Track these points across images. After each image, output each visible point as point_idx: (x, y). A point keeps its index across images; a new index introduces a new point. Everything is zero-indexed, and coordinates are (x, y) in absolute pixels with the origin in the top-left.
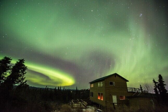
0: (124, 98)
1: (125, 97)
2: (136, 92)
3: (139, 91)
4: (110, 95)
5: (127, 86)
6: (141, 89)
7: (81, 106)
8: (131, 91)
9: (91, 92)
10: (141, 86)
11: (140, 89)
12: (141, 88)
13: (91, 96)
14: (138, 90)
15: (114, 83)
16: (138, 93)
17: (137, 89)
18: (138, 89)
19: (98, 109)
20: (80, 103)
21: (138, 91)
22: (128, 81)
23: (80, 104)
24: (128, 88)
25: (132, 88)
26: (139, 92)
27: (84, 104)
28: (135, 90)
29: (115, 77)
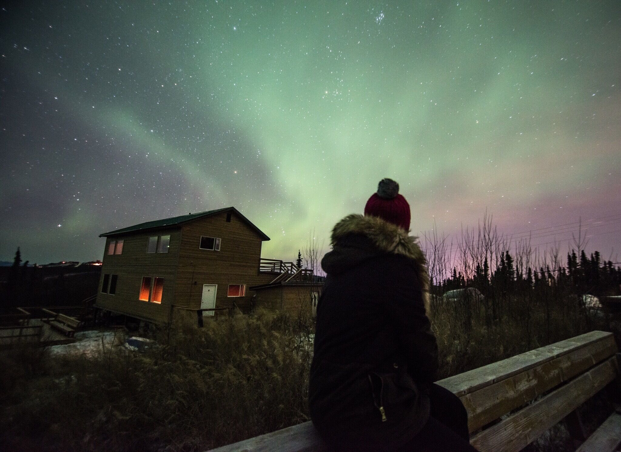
0: (243, 292)
1: (246, 290)
2: (282, 272)
3: (292, 271)
4: (196, 283)
5: (260, 255)
6: (299, 265)
7: (39, 334)
8: (269, 270)
9: (107, 277)
10: (300, 255)
11: (295, 263)
12: (299, 261)
13: (105, 290)
14: (290, 268)
15: (218, 241)
16: (287, 275)
17: (287, 265)
18: (290, 265)
19: (134, 338)
20: (34, 322)
21: (289, 270)
22: (267, 239)
23: (34, 327)
24: (262, 261)
25: (274, 262)
26: (290, 272)
27: (61, 326)
28: (281, 266)
29: (228, 220)
